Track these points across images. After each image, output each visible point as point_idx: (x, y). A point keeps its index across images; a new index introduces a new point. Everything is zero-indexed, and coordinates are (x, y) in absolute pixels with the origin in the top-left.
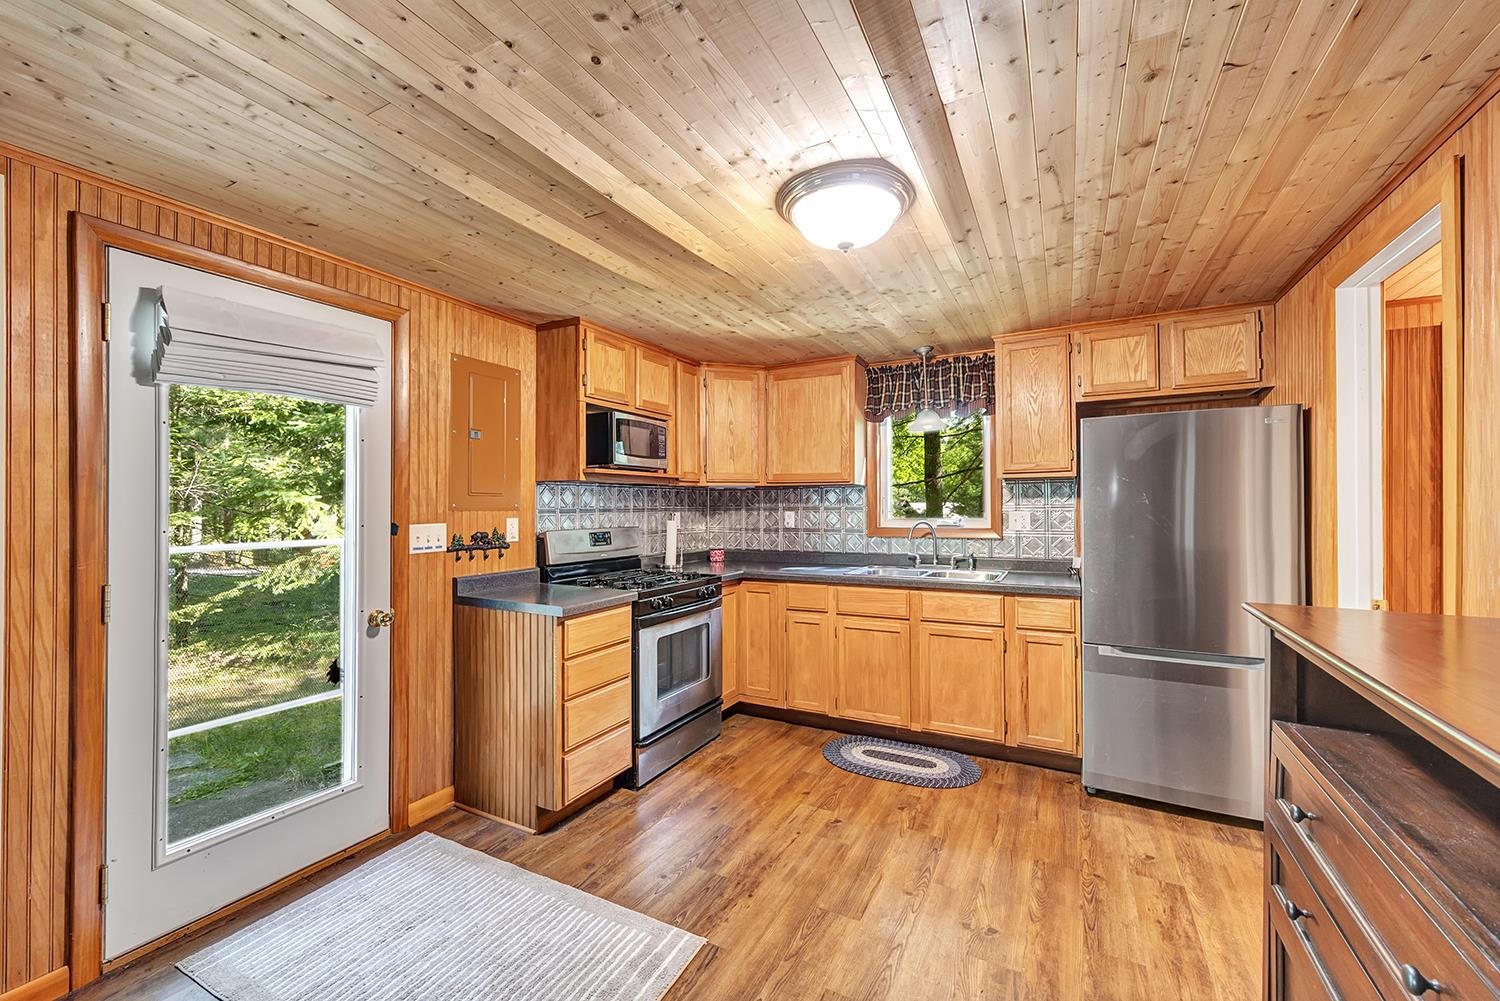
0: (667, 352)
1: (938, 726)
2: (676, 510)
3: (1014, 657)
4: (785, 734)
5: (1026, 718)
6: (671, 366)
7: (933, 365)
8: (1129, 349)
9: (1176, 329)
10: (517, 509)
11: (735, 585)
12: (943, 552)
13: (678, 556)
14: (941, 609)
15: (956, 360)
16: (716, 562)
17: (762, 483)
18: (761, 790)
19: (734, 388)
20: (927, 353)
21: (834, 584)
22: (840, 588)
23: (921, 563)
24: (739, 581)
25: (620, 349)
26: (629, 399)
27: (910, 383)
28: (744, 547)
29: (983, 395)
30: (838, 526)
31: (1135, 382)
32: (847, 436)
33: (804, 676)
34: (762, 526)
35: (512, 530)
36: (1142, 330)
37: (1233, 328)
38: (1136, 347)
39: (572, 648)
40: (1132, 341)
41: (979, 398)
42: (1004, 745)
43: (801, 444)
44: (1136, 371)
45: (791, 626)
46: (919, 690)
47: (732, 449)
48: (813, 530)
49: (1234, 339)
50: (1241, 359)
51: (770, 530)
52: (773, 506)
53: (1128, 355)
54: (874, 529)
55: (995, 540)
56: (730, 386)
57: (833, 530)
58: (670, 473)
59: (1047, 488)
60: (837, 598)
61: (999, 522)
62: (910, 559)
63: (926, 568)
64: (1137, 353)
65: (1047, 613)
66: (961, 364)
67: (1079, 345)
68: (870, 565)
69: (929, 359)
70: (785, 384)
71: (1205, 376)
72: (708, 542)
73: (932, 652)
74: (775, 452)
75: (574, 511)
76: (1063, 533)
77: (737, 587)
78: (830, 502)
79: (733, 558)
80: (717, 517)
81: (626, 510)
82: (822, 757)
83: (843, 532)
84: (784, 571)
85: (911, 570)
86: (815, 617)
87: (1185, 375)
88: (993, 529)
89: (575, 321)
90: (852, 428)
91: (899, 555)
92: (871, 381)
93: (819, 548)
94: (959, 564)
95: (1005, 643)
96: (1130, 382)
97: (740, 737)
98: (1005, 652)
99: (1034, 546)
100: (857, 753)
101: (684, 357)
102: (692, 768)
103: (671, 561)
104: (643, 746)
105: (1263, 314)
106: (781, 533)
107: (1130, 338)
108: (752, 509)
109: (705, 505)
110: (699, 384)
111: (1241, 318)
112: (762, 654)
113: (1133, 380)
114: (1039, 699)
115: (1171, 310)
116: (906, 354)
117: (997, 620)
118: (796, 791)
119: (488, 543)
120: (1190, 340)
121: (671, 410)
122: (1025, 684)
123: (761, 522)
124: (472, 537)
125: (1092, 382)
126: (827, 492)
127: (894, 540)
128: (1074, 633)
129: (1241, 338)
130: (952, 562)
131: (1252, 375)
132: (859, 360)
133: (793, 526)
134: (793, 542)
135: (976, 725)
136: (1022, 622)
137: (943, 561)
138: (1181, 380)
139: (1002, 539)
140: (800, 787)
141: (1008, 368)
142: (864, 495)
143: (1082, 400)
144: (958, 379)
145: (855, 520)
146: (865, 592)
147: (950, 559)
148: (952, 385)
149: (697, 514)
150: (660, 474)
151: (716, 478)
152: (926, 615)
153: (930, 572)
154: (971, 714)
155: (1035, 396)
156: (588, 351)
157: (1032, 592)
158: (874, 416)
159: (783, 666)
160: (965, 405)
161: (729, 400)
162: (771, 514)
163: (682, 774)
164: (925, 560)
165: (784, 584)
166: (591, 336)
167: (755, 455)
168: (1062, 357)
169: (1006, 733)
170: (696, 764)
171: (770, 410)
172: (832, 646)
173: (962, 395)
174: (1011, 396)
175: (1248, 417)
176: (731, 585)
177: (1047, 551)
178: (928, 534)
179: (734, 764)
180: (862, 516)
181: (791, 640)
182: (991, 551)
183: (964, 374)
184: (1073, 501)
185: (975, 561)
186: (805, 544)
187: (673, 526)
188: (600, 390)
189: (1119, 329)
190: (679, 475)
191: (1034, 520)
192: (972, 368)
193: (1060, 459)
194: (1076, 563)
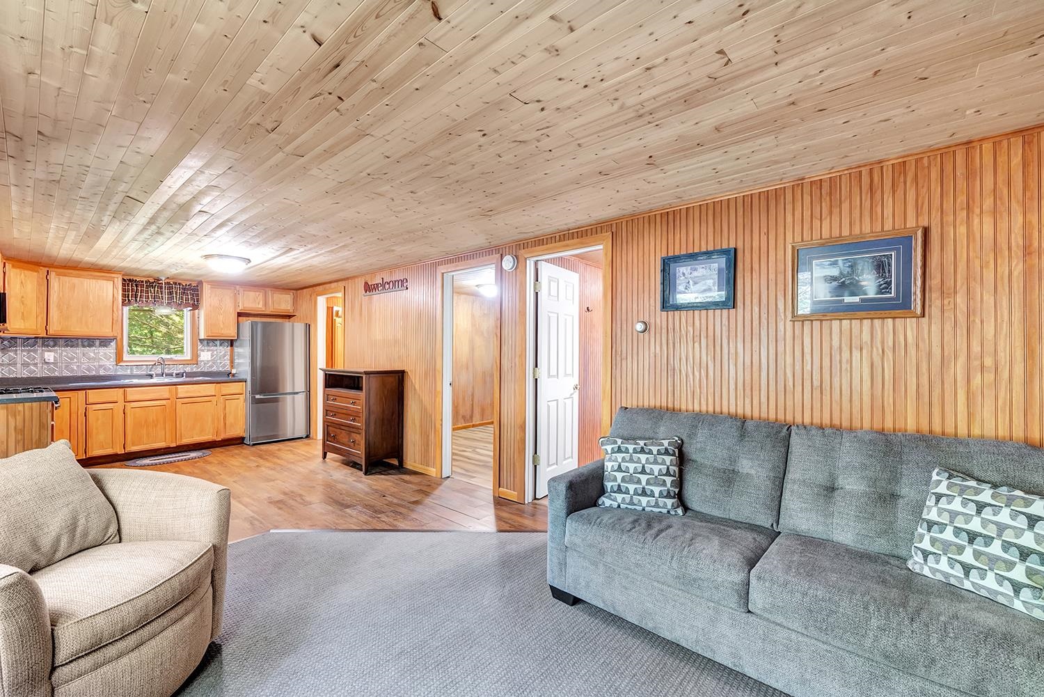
3: (220, 407)
5: (225, 428)
9: (272, 294)
12: (167, 371)
19: (25, 276)
22: (128, 389)
23: (157, 377)
27: (148, 290)
29: (191, 302)
31: (258, 308)
33: (100, 437)
36: (261, 291)
37: (286, 296)
38: (259, 296)
40: (257, 294)
42: (216, 441)
43: (79, 314)
44: (258, 305)
45: (89, 413)
47: (23, 313)
49: (286, 299)
50: (289, 305)
53: (257, 298)
55: (194, 364)
56: (23, 274)
59: (218, 343)
60: (125, 394)
61: (195, 356)
65: (233, 388)
67: (239, 293)
70: (65, 279)
71: (279, 309)
73: (183, 410)
74: (55, 317)
76: (224, 361)
86: (108, 406)
87: (273, 308)
88: (191, 359)
94: (178, 375)
95: (217, 402)
96: (256, 307)
98: (217, 405)
99: (211, 366)
105: (294, 293)
106: (40, 366)
111: (289, 293)
112: (63, 432)
114: (231, 420)
117: (213, 394)
120: (275, 297)
122: (225, 416)
125: (244, 305)
127: (134, 367)
128: (244, 393)
131: (291, 311)
135: (204, 436)
136: (223, 393)
137: (169, 375)
138: (271, 309)
139: (197, 364)
143: (240, 311)
144: (177, 293)
146: (144, 389)
147: (172, 374)
151: (12, 331)
152: (180, 396)
154: (201, 432)
157: (228, 381)
160: (180, 305)
161: (22, 282)
165: (84, 391)
168: (233, 295)
169: (217, 435)
172: (121, 417)
175: (287, 324)
177: (217, 368)
182: (192, 369)
184: (229, 348)
186: (62, 372)
189: (253, 289)
191: (212, 356)
192: (184, 289)
193: (231, 332)
194: (234, 371)
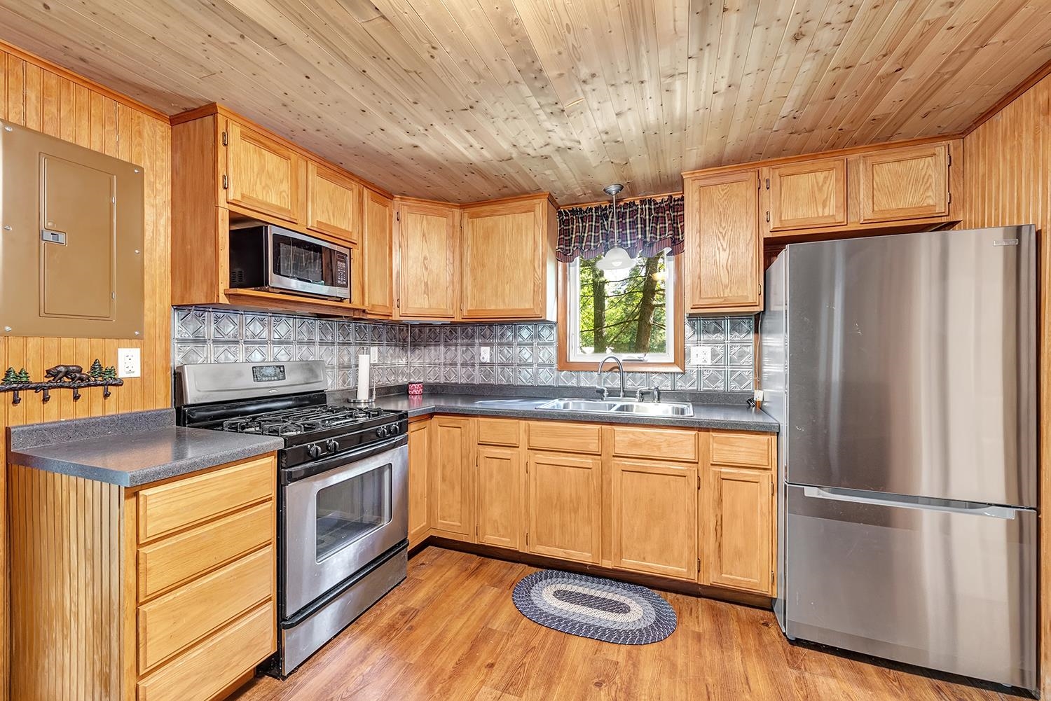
0: (351, 175)
1: (629, 564)
2: (372, 345)
3: (708, 494)
4: (475, 572)
5: (719, 557)
6: (356, 191)
7: (620, 207)
8: (817, 183)
9: (865, 163)
10: (140, 338)
11: (427, 419)
12: (629, 385)
13: (371, 391)
14: (634, 444)
15: (643, 202)
16: (414, 395)
17: (458, 319)
18: (439, 663)
19: (429, 224)
20: (617, 192)
21: (525, 419)
22: (533, 423)
23: (609, 396)
24: (431, 415)
25: (282, 156)
26: (297, 216)
27: (599, 224)
28: (443, 380)
29: (668, 235)
30: (530, 361)
31: (823, 217)
32: (539, 271)
33: (495, 511)
34: (459, 360)
35: (128, 362)
36: (831, 164)
37: (922, 163)
38: (825, 182)
39: (151, 528)
40: (821, 176)
41: (665, 238)
42: (697, 584)
43: (495, 281)
44: (824, 207)
45: (482, 461)
46: (610, 526)
47: (426, 284)
48: (507, 365)
49: (923, 174)
50: (930, 193)
51: (467, 365)
52: (469, 342)
53: (816, 188)
54: (564, 363)
55: (678, 373)
56: (425, 222)
57: (526, 365)
58: (356, 303)
59: (727, 324)
60: (528, 432)
61: (681, 356)
62: (597, 391)
63: (613, 400)
64: (825, 188)
65: (743, 449)
66: (647, 206)
67: (768, 181)
68: (561, 397)
69: (617, 201)
70: (478, 221)
71: (893, 210)
72: (409, 375)
73: (624, 488)
74: (469, 288)
75: (237, 342)
76: (740, 367)
77: (428, 422)
78: (523, 338)
79: (433, 391)
80: (417, 352)
81: (310, 343)
82: (512, 602)
83: (535, 366)
84: (479, 405)
85: (598, 402)
86: (506, 452)
87: (873, 210)
88: (675, 363)
89: (210, 110)
90: (544, 265)
91: (587, 388)
92: (562, 222)
93: (512, 381)
94: (644, 395)
95: (699, 479)
96: (818, 217)
97: (428, 579)
98: (699, 488)
99: (713, 379)
100: (547, 596)
101: (373, 185)
102: (363, 631)
103: (363, 395)
104: (292, 626)
105: (952, 148)
106: (477, 367)
107: (818, 174)
108: (450, 345)
109: (405, 341)
110: (391, 216)
111: (931, 151)
112: (453, 488)
113: (821, 215)
114: (734, 538)
115: (862, 143)
116: (597, 195)
117: (691, 457)
118: (478, 663)
119: (82, 380)
120: (878, 175)
121: (355, 238)
122: (719, 523)
123: (459, 357)
124: (48, 372)
125: (781, 217)
126: (520, 328)
127: (582, 374)
128: (771, 469)
129: (930, 172)
130: (638, 395)
131: (942, 208)
132: (551, 200)
133: (488, 361)
134: (488, 376)
135: (667, 562)
136: (717, 458)
137: (629, 394)
138: (868, 214)
139: (684, 373)
140: (484, 656)
141: (697, 203)
142: (554, 332)
143: (770, 235)
144: (645, 220)
145: (546, 355)
146: (557, 427)
147: (635, 392)
148: (639, 226)
149: (397, 349)
150: (346, 304)
151: (409, 312)
152: (618, 451)
153: (619, 404)
154: (664, 551)
155: (724, 232)
156: (231, 148)
157: (729, 428)
158: (564, 255)
159: (473, 501)
160: (651, 245)
161: (424, 235)
162: (467, 349)
163: (349, 643)
164: (613, 393)
165: (476, 419)
166: (235, 132)
167: (450, 290)
168: (751, 193)
169: (699, 571)
170: (370, 625)
171: (465, 247)
172: (523, 480)
173: (648, 235)
174: (700, 232)
176: (421, 421)
177: (726, 384)
178: (614, 368)
179: (413, 623)
180: (553, 351)
181: (482, 475)
182: (674, 384)
183: (650, 216)
184: (752, 336)
185: (659, 393)
186: (498, 378)
187: (365, 361)
188: (249, 198)
189: (808, 165)
190: (366, 306)
191: (714, 355)
192: (658, 210)
193: (750, 294)
194: (758, 396)
